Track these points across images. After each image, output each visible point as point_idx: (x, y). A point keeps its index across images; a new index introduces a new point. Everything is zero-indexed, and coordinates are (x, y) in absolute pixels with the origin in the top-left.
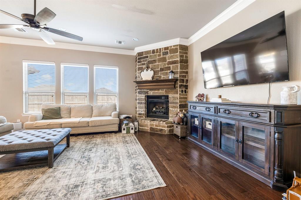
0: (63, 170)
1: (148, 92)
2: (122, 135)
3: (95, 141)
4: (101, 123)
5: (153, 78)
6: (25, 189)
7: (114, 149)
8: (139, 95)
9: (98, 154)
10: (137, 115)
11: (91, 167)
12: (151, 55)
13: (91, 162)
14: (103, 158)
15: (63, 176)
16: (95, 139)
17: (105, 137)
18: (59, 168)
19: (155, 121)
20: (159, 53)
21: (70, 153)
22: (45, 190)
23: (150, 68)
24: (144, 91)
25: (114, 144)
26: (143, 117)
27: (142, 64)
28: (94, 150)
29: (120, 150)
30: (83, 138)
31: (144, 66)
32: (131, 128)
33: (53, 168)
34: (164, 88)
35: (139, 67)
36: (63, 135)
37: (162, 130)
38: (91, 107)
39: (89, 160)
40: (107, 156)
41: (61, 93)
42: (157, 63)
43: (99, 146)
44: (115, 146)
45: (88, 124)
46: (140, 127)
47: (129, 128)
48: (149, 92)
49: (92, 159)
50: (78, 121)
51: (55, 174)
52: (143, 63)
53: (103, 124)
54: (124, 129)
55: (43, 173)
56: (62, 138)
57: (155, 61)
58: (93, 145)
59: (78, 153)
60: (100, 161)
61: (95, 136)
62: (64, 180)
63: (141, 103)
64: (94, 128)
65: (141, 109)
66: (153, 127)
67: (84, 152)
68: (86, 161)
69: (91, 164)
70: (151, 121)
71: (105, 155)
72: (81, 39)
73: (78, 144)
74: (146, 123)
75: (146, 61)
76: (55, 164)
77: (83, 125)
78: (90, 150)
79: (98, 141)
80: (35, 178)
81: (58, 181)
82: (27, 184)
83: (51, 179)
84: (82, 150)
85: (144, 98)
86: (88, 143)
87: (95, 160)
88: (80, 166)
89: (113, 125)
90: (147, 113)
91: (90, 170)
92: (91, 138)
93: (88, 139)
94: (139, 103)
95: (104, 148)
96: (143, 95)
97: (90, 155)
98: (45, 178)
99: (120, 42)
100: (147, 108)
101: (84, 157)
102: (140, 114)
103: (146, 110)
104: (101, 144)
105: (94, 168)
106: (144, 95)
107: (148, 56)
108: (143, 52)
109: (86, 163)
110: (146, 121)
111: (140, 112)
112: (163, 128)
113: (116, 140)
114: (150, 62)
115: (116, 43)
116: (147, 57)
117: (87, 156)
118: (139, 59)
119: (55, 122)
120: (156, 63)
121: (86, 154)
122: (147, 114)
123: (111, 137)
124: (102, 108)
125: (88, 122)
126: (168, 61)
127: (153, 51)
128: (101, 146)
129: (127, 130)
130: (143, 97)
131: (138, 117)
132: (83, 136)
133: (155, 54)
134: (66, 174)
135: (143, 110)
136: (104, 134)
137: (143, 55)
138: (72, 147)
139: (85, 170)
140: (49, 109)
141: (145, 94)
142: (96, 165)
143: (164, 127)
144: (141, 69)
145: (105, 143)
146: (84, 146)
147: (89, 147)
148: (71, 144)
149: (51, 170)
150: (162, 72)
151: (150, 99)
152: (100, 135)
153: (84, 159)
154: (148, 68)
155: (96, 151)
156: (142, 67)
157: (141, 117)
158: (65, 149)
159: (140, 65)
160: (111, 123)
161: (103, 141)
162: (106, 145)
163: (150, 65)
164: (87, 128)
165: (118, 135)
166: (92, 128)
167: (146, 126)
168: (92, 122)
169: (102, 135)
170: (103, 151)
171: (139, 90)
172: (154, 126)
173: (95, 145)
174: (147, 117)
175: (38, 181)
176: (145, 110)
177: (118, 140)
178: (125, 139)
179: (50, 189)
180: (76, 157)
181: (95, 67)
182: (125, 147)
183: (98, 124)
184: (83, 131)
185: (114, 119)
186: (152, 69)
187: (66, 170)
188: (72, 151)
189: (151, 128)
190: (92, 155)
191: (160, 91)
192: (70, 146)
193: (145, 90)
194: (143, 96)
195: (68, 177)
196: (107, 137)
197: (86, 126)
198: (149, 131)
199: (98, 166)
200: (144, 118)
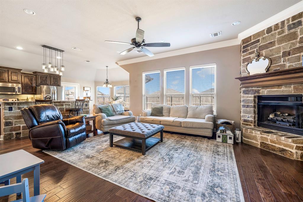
0: (150, 160)
1: (259, 90)
2: (215, 143)
3: (184, 143)
4: (192, 125)
5: (268, 69)
6: (125, 164)
7: (199, 157)
8: (245, 95)
9: (182, 156)
10: (241, 122)
11: (169, 167)
12: (264, 36)
13: (172, 162)
14: (184, 162)
15: (147, 165)
16: (186, 140)
17: (195, 141)
18: (148, 157)
19: (270, 135)
20: (281, 28)
21: (161, 147)
22: (133, 171)
23: (263, 56)
24: (253, 90)
25: (201, 150)
26: (250, 125)
27: (249, 53)
28: (179, 151)
29: (205, 160)
30: (176, 136)
31: (252, 56)
32: (228, 137)
33: (145, 156)
34: (290, 84)
35: (244, 58)
36: (155, 131)
37: (283, 150)
38: (186, 108)
39: (171, 159)
40: (188, 161)
41: (164, 95)
42: (277, 46)
43: (186, 148)
44: (201, 153)
45: (180, 124)
46: (244, 138)
47: (226, 136)
48: (261, 91)
49: (174, 159)
50: (172, 121)
51: (144, 161)
52: (250, 51)
53: (194, 126)
54: (219, 137)
55: (138, 157)
56: (154, 133)
57: (272, 44)
58: (181, 146)
59: (166, 149)
60: (179, 164)
61: (187, 137)
62: (146, 168)
63: (248, 106)
64: (186, 129)
65: (247, 115)
66: (267, 143)
67: (170, 150)
68: (168, 159)
69: (171, 163)
70: (263, 133)
71: (187, 160)
72: (167, 45)
73: (170, 141)
74: (254, 135)
75: (255, 48)
76: (147, 153)
77: (177, 125)
78: (176, 149)
79: (187, 143)
80: (133, 159)
81: (143, 168)
82: (127, 161)
83: (140, 164)
84: (170, 148)
85: (253, 99)
86: (178, 142)
87: (175, 161)
88: (161, 162)
89: (205, 129)
90: (258, 120)
91: (167, 169)
92: (183, 139)
93: (180, 139)
94: (244, 106)
95: (189, 151)
96: (250, 95)
97: (173, 155)
98: (137, 161)
99: (216, 35)
100: (258, 114)
101: (169, 155)
102: (245, 121)
103: (257, 116)
104: (188, 147)
105: (171, 169)
106: (253, 95)
107: (259, 39)
108: (251, 36)
109: (167, 161)
110: (254, 131)
111: (246, 118)
112: (287, 149)
113: (206, 147)
114: (262, 48)
115: (211, 37)
116: (258, 41)
117: (171, 154)
118: (244, 47)
119: (156, 119)
120: (274, 45)
121: (172, 152)
122: (257, 123)
123: (202, 143)
124: (197, 110)
125: (181, 123)
126: (300, 36)
127: (269, 30)
128: (188, 149)
129: (223, 139)
130: (250, 99)
131: (243, 124)
132: (177, 135)
133: (273, 32)
134: (149, 165)
135: (251, 116)
136: (196, 137)
137: (251, 40)
138: (165, 143)
139: (164, 167)
140: (155, 108)
141: (255, 94)
142: (174, 167)
143: (292, 147)
144: (248, 61)
145: (192, 147)
146: (173, 145)
147: (176, 147)
148: (165, 140)
149: (143, 157)
150: (287, 58)
151: (263, 101)
152: (192, 137)
153: (168, 157)
154: (259, 56)
155: (180, 152)
156: (250, 57)
157: (247, 125)
158: (158, 142)
159: (246, 55)
160: (203, 127)
161: (192, 144)
162: (193, 149)
163: (264, 52)
164: (180, 128)
165: (211, 141)
166: (184, 129)
167: (255, 138)
168: (184, 122)
169: (194, 138)
170: (186, 155)
171: (244, 89)
172: (269, 141)
173: (182, 146)
174: (258, 126)
175: (133, 162)
176: (253, 115)
177: (208, 148)
178: (218, 148)
179: (135, 172)
180: (163, 152)
181: (191, 68)
182: (213, 159)
183: (189, 126)
184: (177, 130)
185: (206, 123)
186: (266, 57)
187: (152, 161)
188: (163, 146)
189: (263, 143)
190: (176, 155)
191: (283, 88)
192: (163, 141)
193: (253, 88)
194: (250, 97)
195: (150, 167)
196: (198, 141)
197: (178, 125)
198: (259, 147)
199: (175, 168)
200: (253, 127)
